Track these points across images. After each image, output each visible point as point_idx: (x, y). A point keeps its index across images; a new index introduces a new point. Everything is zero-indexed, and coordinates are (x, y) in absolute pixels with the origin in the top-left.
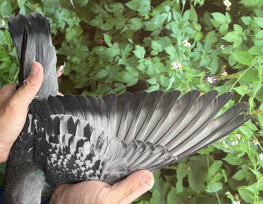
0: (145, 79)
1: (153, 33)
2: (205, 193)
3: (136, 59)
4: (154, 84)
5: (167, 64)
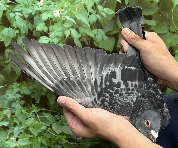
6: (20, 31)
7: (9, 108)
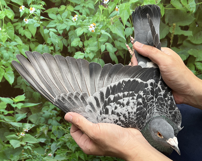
0: (100, 54)
1: (65, 44)
2: (195, 14)
4: (105, 46)
5: (90, 35)
6: (54, 48)
7: (45, 125)
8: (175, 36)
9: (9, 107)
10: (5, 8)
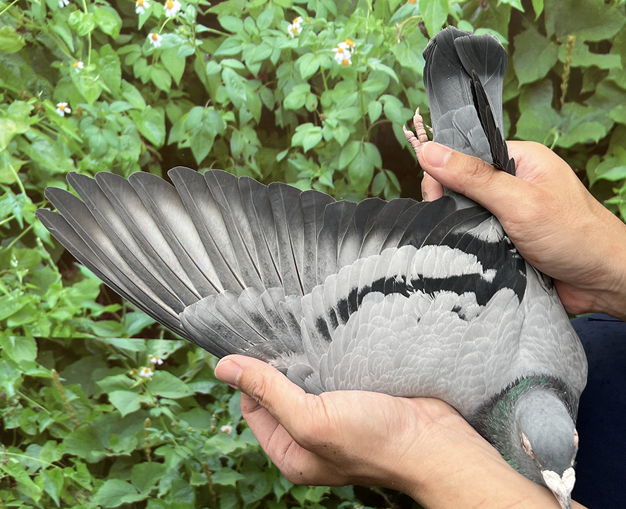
0: (368, 127)
1: (267, 104)
3: (323, 144)
4: (381, 106)
5: (339, 74)
6: (237, 115)
8: (572, 69)
9: (106, 294)
10: (94, 4)
